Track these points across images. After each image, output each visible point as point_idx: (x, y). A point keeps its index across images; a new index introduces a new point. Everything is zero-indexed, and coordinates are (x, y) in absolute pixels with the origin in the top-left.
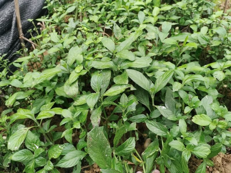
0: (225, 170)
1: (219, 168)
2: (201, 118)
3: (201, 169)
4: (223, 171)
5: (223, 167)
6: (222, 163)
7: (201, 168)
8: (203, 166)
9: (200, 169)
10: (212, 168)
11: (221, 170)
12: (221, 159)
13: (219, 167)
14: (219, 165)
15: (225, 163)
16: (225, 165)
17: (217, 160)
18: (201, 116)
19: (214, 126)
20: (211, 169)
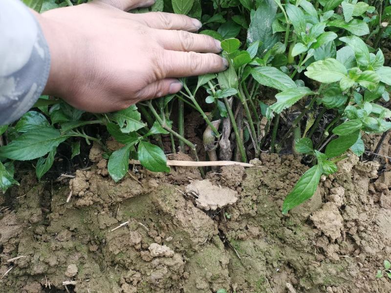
0: (355, 187)
1: (345, 183)
2: (325, 67)
3: (310, 177)
4: (352, 189)
5: (353, 182)
6: (352, 177)
7: (310, 175)
8: (314, 172)
9: (307, 176)
10: (331, 182)
11: (349, 188)
12: (351, 166)
13: (345, 181)
14: (345, 179)
15: (357, 176)
16: (357, 179)
17: (344, 168)
18: (325, 64)
19: (350, 81)
20: (329, 183)
